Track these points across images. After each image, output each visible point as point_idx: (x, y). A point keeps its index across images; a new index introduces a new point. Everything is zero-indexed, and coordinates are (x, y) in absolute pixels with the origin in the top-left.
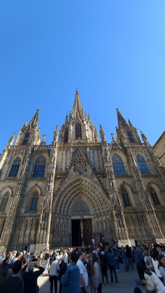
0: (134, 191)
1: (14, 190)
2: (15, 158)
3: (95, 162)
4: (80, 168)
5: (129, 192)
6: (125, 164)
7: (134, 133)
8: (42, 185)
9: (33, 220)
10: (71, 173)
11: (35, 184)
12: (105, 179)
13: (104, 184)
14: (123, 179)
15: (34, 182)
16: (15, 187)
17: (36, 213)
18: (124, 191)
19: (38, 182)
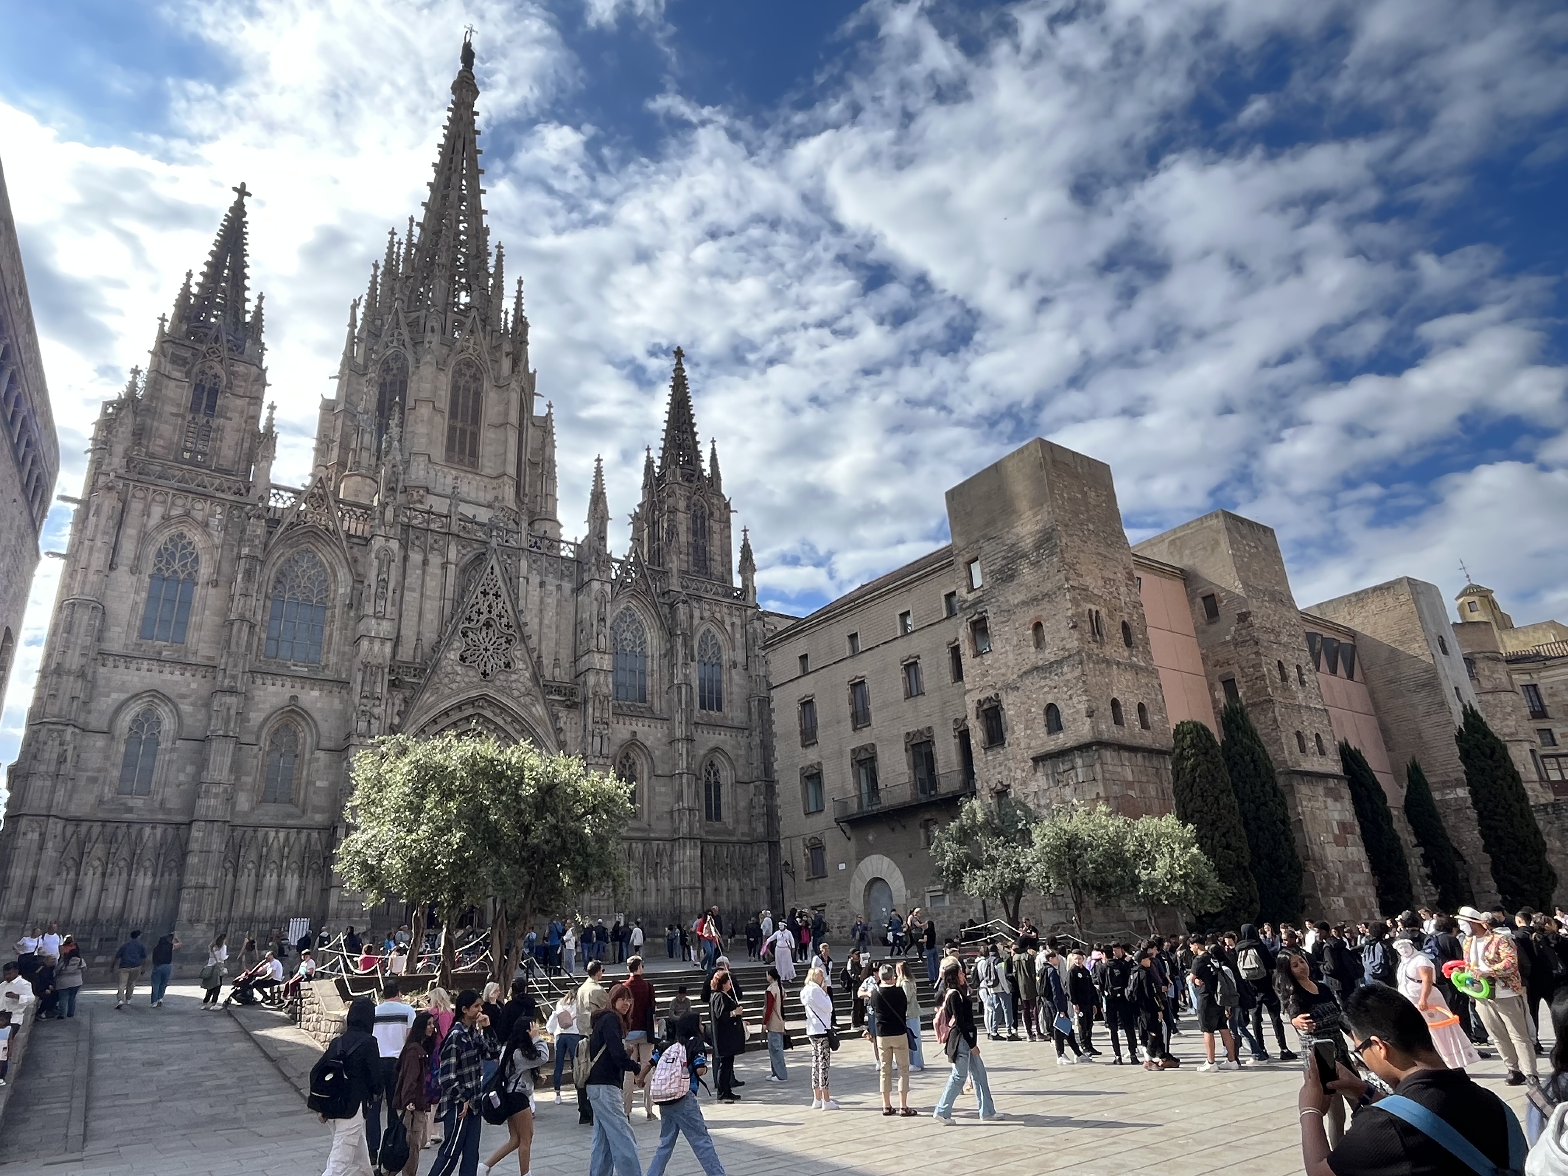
0: (660, 772)
1: (186, 708)
2: (162, 538)
3: (546, 630)
4: (486, 650)
5: (642, 772)
6: (653, 665)
7: (716, 527)
8: (319, 705)
9: (292, 840)
10: (449, 669)
11: (288, 696)
12: (571, 715)
13: (568, 734)
14: (634, 723)
15: (283, 686)
16: (190, 696)
17: (300, 817)
18: (624, 766)
19: (302, 688)
